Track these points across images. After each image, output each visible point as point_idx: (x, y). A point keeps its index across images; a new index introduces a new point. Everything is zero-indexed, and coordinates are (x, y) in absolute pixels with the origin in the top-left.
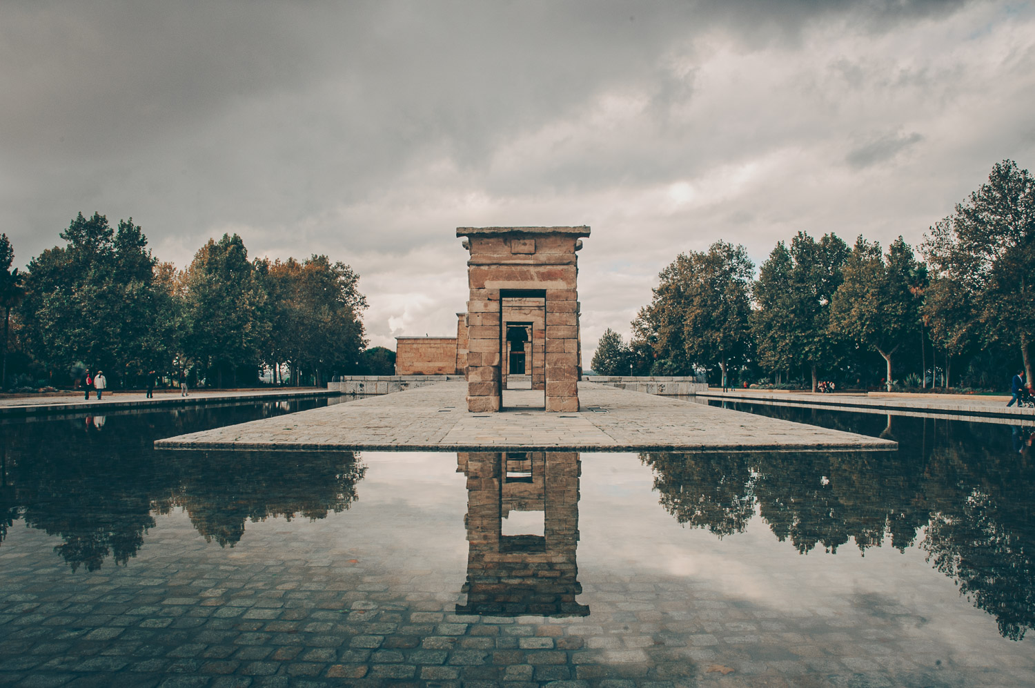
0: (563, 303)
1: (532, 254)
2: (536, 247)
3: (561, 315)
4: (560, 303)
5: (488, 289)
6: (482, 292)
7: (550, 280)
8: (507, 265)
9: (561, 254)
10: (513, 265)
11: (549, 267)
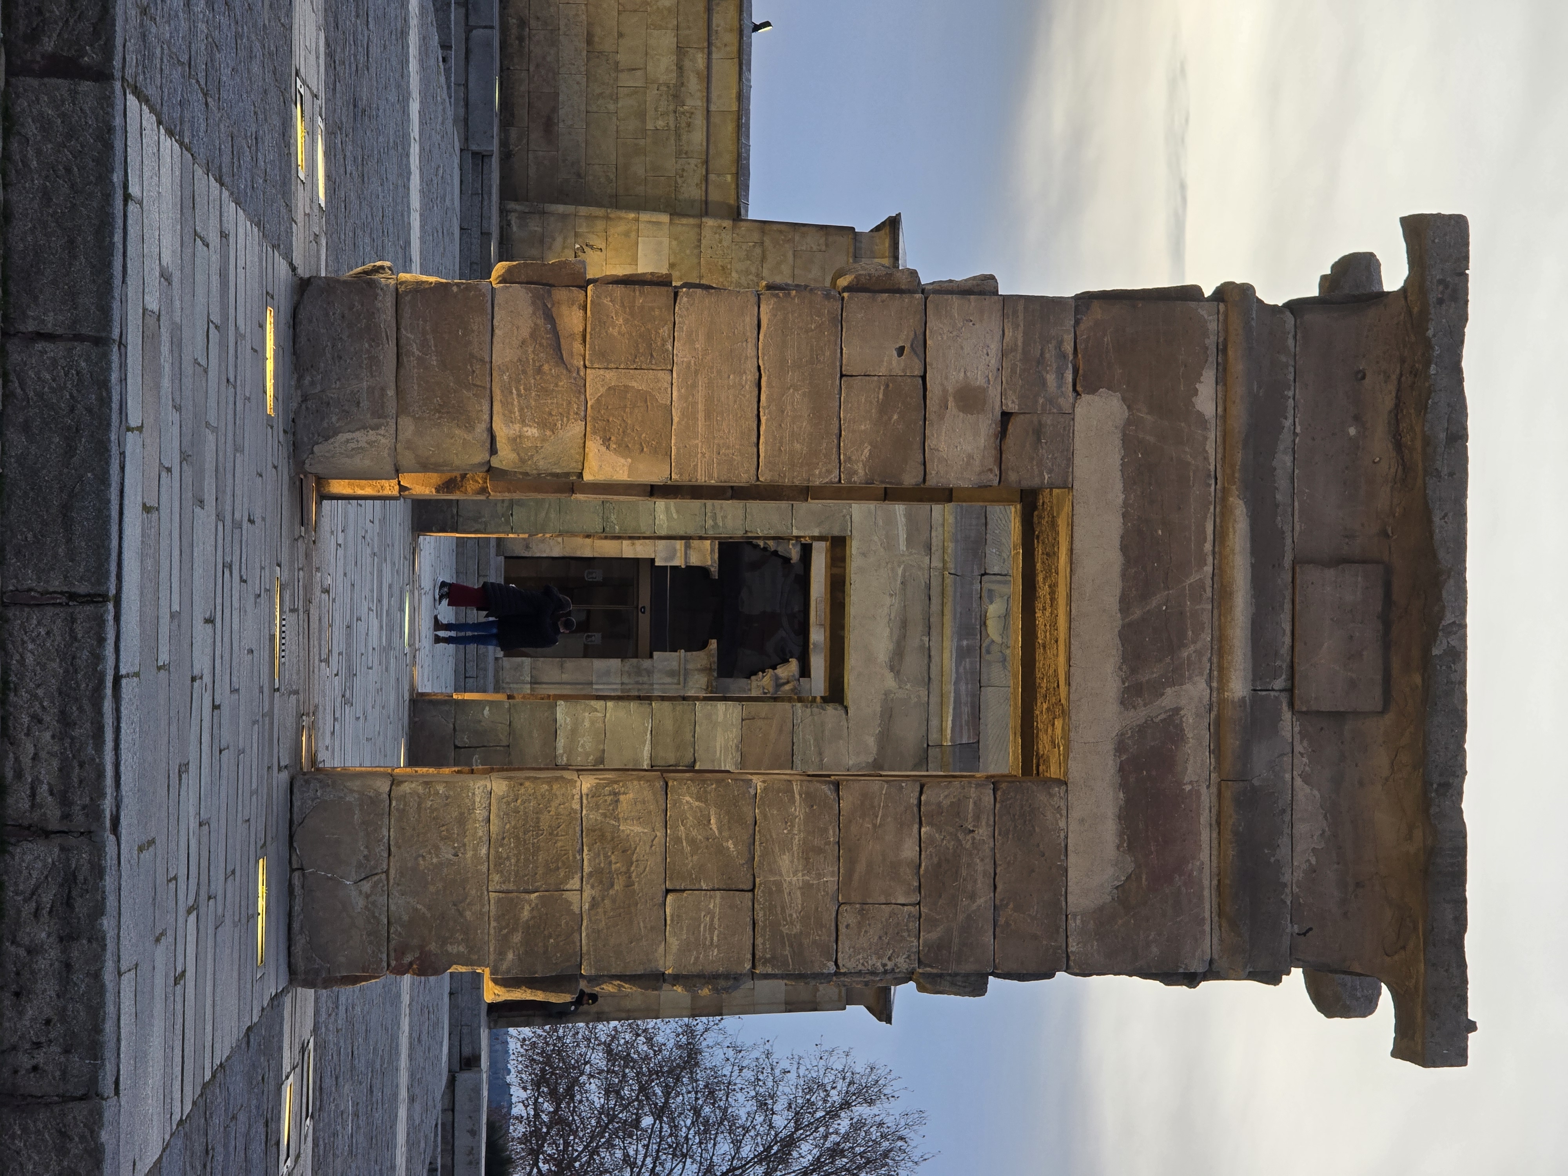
0: (982, 885)
1: (1290, 690)
2: (1338, 716)
3: (907, 873)
4: (982, 866)
5: (1072, 415)
6: (1051, 378)
7: (1128, 801)
8: (1220, 536)
9: (1286, 878)
10: (1220, 573)
11: (1207, 798)
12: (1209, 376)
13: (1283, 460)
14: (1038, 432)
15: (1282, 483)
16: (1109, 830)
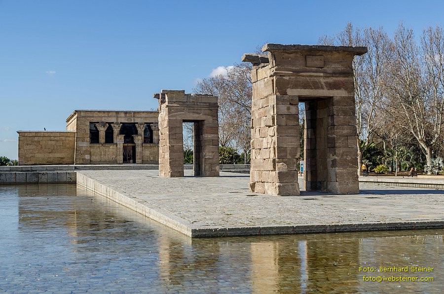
0: (346, 107)
1: (321, 68)
2: (324, 62)
3: (345, 117)
4: (343, 107)
5: (290, 96)
6: (285, 98)
7: (335, 89)
8: (303, 76)
9: (343, 69)
10: (308, 76)
11: (334, 79)
12: (284, 78)
13: (294, 68)
14: (292, 100)
15: (296, 68)
16: (338, 91)
